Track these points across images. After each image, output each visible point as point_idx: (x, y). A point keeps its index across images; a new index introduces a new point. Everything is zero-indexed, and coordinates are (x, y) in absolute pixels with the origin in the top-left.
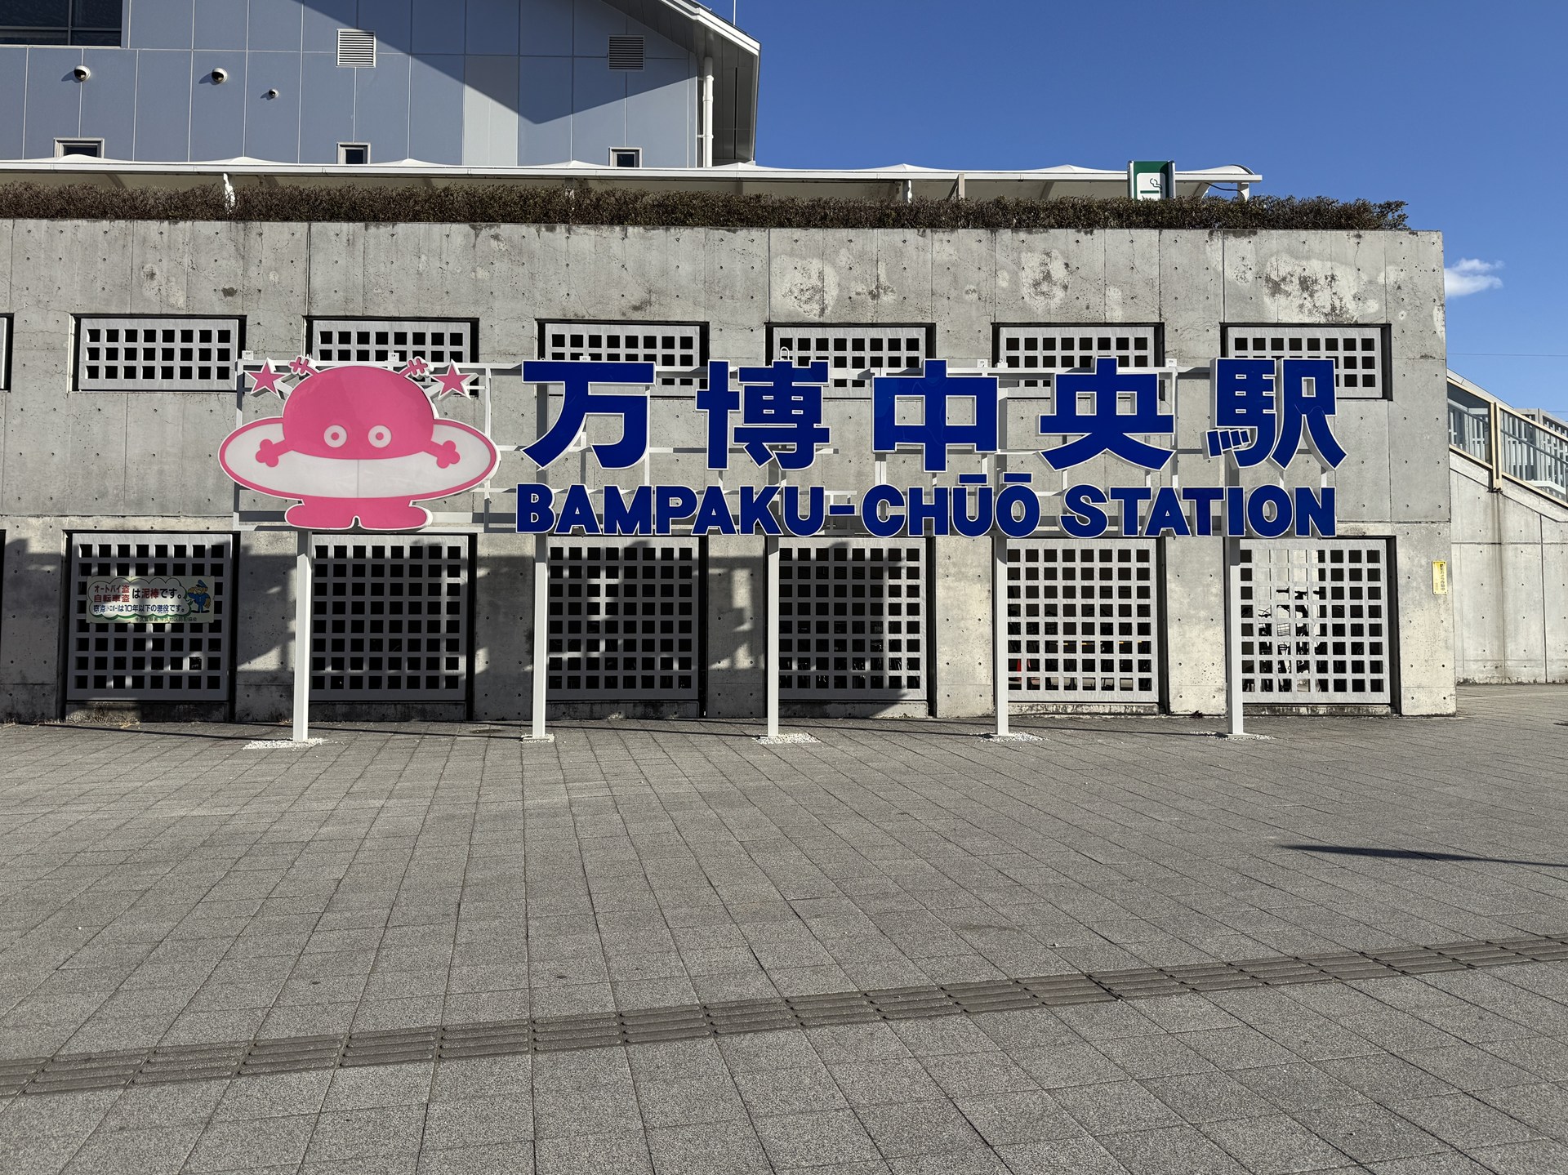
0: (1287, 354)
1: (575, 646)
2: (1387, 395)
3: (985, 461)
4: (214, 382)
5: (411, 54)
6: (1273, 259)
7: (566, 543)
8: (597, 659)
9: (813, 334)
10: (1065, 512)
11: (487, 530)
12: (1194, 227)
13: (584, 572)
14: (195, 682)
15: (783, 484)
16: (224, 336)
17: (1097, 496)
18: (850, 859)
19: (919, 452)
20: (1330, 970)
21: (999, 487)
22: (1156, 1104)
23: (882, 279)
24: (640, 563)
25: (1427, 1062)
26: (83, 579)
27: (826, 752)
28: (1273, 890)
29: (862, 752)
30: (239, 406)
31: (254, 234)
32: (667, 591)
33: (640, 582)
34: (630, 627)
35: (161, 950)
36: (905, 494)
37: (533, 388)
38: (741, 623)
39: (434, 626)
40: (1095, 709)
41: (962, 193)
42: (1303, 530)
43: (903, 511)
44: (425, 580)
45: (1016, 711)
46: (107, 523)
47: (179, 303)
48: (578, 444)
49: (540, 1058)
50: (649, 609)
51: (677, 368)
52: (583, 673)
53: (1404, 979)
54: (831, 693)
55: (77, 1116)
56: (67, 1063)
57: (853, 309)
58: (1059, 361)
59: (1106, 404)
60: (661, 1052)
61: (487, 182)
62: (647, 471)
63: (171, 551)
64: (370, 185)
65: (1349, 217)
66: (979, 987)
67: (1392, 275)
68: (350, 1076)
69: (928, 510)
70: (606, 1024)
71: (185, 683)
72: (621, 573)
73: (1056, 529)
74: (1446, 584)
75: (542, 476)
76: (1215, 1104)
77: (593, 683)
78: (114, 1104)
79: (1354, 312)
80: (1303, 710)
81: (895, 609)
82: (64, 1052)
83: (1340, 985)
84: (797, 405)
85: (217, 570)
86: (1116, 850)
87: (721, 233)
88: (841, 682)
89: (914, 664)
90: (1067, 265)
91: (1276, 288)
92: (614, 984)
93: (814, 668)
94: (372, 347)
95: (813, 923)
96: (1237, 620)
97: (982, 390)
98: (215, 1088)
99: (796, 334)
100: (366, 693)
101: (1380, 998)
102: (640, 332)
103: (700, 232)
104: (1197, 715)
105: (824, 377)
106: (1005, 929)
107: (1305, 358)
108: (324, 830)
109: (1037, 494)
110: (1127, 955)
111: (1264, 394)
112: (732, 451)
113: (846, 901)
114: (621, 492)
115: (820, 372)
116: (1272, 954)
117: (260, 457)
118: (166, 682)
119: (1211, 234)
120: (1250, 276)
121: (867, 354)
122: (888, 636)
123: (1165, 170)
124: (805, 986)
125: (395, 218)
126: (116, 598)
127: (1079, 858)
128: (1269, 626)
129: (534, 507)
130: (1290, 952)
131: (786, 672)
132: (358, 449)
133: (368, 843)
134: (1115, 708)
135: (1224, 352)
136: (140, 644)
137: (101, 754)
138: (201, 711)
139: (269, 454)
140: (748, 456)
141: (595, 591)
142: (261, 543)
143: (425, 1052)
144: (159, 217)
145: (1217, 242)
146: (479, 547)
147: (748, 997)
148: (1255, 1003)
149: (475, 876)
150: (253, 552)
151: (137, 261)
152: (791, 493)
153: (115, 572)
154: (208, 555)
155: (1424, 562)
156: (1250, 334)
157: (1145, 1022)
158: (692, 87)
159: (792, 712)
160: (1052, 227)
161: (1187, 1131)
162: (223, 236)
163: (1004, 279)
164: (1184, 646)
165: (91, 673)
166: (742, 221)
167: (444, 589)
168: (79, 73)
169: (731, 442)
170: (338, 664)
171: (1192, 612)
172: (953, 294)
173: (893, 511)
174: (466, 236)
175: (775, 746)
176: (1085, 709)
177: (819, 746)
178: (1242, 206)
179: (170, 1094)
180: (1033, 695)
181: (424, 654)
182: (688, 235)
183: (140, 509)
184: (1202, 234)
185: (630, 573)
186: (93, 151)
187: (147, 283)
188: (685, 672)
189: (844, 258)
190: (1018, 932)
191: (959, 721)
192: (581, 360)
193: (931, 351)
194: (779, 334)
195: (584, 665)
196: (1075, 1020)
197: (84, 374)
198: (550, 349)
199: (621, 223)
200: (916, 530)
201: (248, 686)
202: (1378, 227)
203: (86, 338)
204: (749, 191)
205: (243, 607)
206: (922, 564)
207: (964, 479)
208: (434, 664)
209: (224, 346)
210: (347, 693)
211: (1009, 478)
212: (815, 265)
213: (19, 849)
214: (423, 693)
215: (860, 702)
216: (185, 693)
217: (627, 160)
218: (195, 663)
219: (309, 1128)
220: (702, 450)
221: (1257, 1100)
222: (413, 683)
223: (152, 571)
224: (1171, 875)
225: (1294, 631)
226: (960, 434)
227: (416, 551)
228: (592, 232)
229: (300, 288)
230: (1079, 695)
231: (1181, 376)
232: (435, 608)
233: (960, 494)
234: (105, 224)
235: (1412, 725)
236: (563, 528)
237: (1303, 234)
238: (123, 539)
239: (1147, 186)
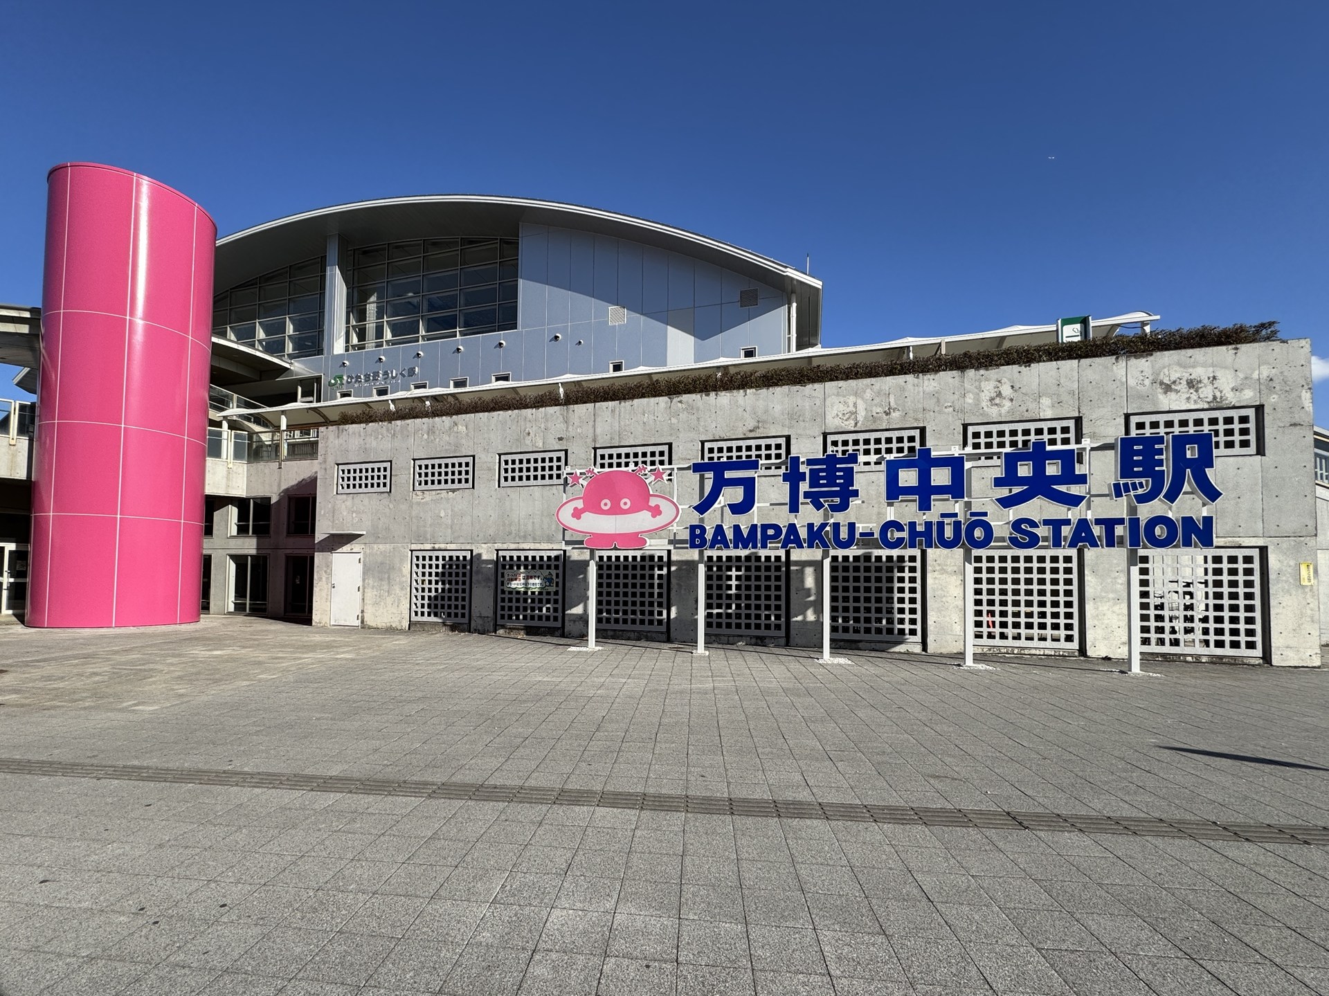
0: (1177, 430)
1: (719, 606)
2: (1261, 451)
3: (957, 505)
4: (555, 481)
5: (642, 314)
6: (1166, 370)
7: (714, 553)
8: (731, 614)
9: (851, 437)
10: (1011, 534)
11: (675, 548)
12: (1105, 356)
13: (724, 568)
14: (548, 618)
15: (832, 521)
16: (559, 459)
17: (1033, 524)
18: (864, 731)
19: (915, 501)
20: (1185, 830)
21: (966, 520)
22: (1044, 896)
23: (891, 404)
24: (753, 564)
25: (1259, 902)
26: (502, 571)
27: (856, 669)
28: (1149, 774)
29: (878, 671)
30: (565, 492)
31: (571, 411)
32: (768, 578)
33: (753, 573)
34: (748, 597)
35: (527, 742)
36: (906, 525)
37: (697, 475)
38: (810, 596)
39: (651, 595)
40: (1033, 652)
41: (943, 352)
42: (1187, 543)
43: (905, 534)
44: (647, 572)
45: (980, 651)
46: (513, 546)
47: (540, 446)
48: (720, 503)
49: (689, 815)
50: (758, 588)
51: (773, 461)
52: (724, 621)
53: (1246, 844)
54: (862, 636)
55: (489, 812)
56: (487, 788)
57: (875, 422)
58: (1007, 444)
59: (1039, 469)
60: (750, 821)
61: (678, 374)
62: (756, 516)
63: (538, 559)
64: (622, 382)
65: (1228, 337)
66: (935, 811)
67: (1266, 372)
68: (601, 811)
69: (920, 534)
70: (723, 803)
71: (544, 619)
72: (743, 569)
73: (1005, 544)
74: (1312, 578)
75: (702, 520)
76: (1086, 902)
77: (729, 626)
78: (504, 809)
79: (1232, 398)
80: (1189, 659)
81: (901, 590)
82: (486, 783)
83: (1193, 841)
84: (840, 478)
85: (557, 567)
86: (1036, 739)
87: (798, 387)
88: (868, 631)
89: (913, 621)
90: (1012, 387)
91: (1168, 388)
92: (729, 783)
93: (851, 622)
94: (623, 460)
95: (839, 764)
96: (1136, 600)
97: (955, 464)
98: (544, 808)
99: (840, 438)
100: (621, 626)
101: (1225, 854)
102: (753, 443)
103: (786, 388)
104: (1107, 659)
105: (856, 462)
106: (956, 779)
107: (1191, 432)
108: (599, 692)
109: (992, 524)
110: (1036, 803)
111: (1156, 457)
112: (802, 504)
113: (859, 754)
114: (742, 527)
115: (853, 458)
116: (1142, 815)
117: (574, 515)
118: (536, 618)
119: (1117, 358)
120: (1147, 382)
121: (883, 446)
122: (897, 606)
123: (1084, 322)
124: (831, 798)
125: (633, 398)
126: (516, 579)
127: (1010, 742)
128: (1162, 604)
129: (698, 536)
130: (1157, 815)
131: (835, 624)
132: (616, 510)
133: (617, 700)
134: (1047, 652)
135: (1127, 431)
136: (525, 600)
137: (510, 650)
138: (551, 632)
139: (577, 514)
140: (811, 506)
141: (730, 578)
142: (575, 555)
143: (635, 804)
144: (532, 407)
145: (1122, 362)
146: (672, 556)
147: (798, 799)
148: (1125, 845)
149: (665, 720)
150: (572, 559)
151: (523, 428)
152: (836, 526)
153: (515, 568)
154: (553, 560)
155: (1292, 563)
156: (1147, 419)
157: (1043, 845)
158: (785, 309)
159: (837, 646)
160: (1003, 365)
161: (1065, 916)
162: (558, 413)
163: (970, 398)
164: (1097, 616)
165: (506, 613)
166: (808, 380)
167: (656, 576)
168: (501, 344)
169: (801, 499)
170: (608, 612)
171: (1103, 594)
172: (937, 409)
173: (898, 535)
174: (666, 403)
175: (827, 664)
176: (1026, 652)
177: (853, 666)
178: (1143, 338)
179: (526, 808)
180: (991, 642)
181: (647, 608)
182: (779, 391)
183: (525, 538)
184: (1109, 360)
185: (748, 569)
186: (506, 378)
187: (527, 438)
188: (778, 622)
189: (868, 394)
190: (964, 782)
191: (942, 655)
192: (722, 460)
193: (923, 442)
194: (830, 438)
195: (724, 616)
196: (995, 838)
197: (502, 480)
198: (707, 455)
199: (743, 388)
200: (913, 546)
201: (570, 621)
202: (1254, 341)
203: (503, 463)
204: (815, 363)
205: (567, 584)
206: (918, 564)
207: (943, 515)
208: (651, 613)
209: (559, 464)
210: (613, 626)
211: (973, 514)
212: (851, 400)
213: (475, 690)
214: (646, 627)
215: (879, 642)
216: (544, 623)
217: (749, 353)
218: (548, 609)
219: (582, 833)
220: (787, 504)
221: (1118, 904)
222: (642, 622)
223: (530, 567)
224: (1074, 757)
225: (1182, 607)
226: (941, 490)
227: (643, 558)
228: (728, 394)
229: (591, 435)
230: (1023, 643)
231: (1093, 449)
232: (652, 586)
233: (941, 525)
234: (510, 412)
235: (1280, 673)
236: (712, 546)
237: (1190, 352)
238: (519, 553)
239: (1071, 333)
